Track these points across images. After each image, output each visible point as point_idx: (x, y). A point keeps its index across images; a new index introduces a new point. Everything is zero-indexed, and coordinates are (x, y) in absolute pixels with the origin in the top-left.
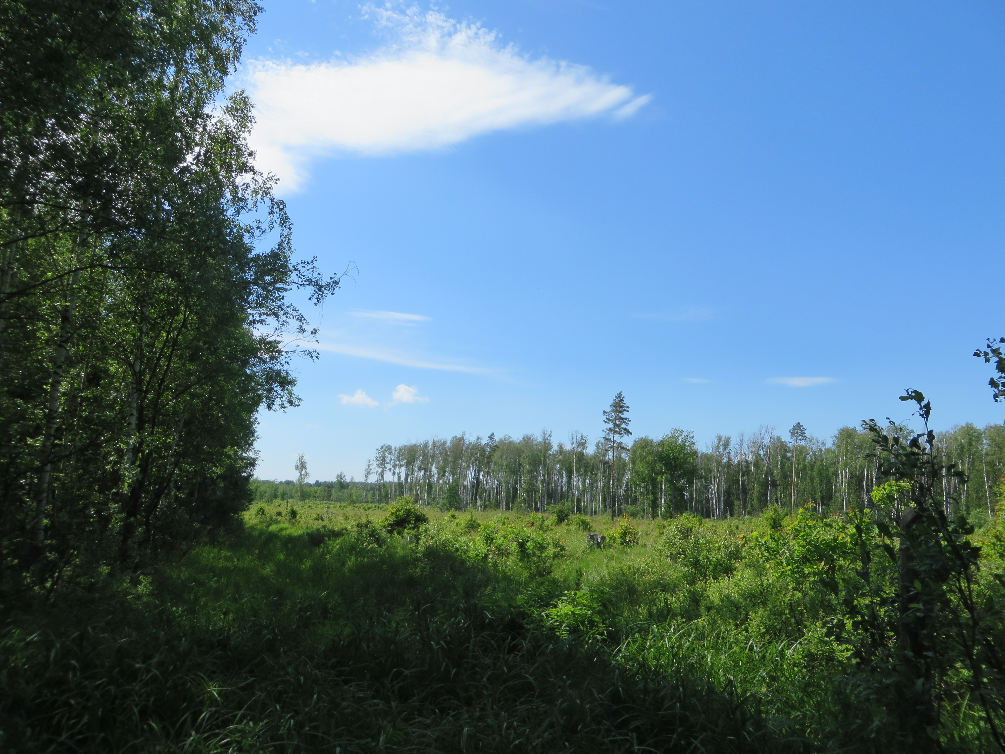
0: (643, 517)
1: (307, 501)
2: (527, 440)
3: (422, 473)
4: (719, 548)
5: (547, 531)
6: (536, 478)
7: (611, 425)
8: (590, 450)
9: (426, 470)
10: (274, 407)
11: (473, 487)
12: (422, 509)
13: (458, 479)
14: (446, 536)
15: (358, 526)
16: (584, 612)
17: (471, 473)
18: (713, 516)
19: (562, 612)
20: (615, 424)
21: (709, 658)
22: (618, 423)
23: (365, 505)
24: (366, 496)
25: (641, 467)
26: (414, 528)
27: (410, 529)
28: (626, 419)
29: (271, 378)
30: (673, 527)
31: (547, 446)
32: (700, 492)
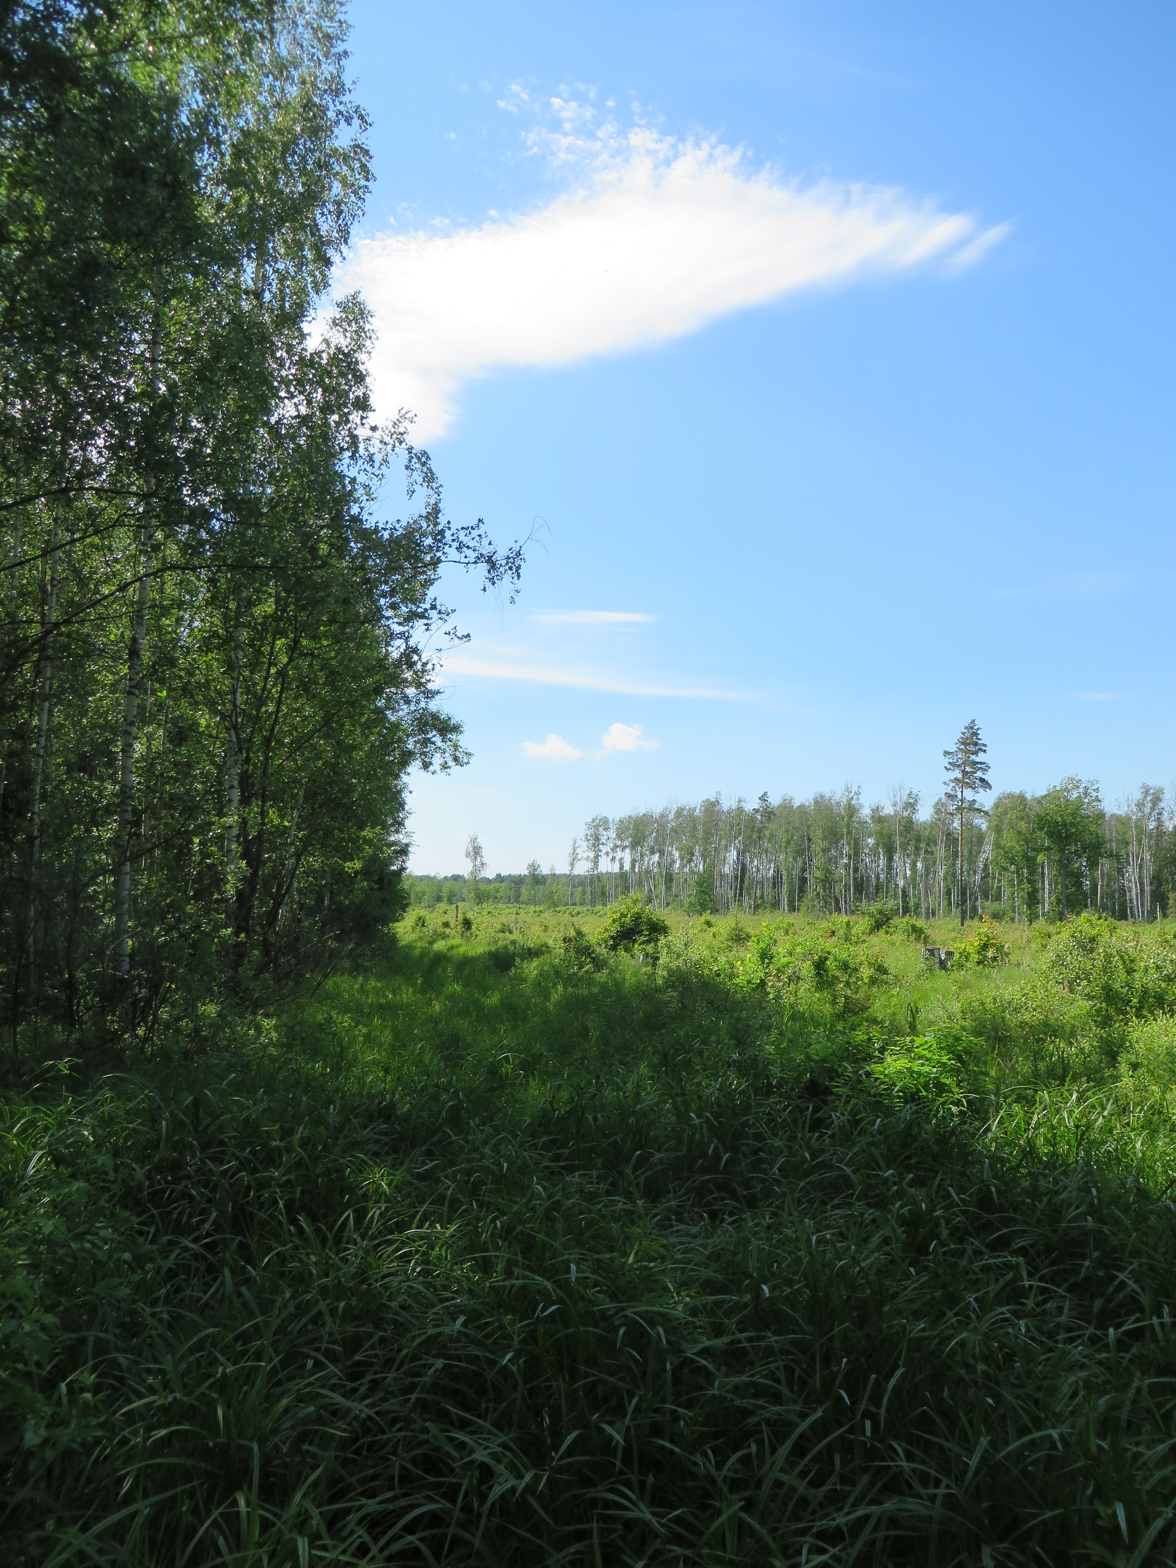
0: (1012, 919)
1: (485, 905)
2: (820, 803)
3: (656, 858)
4: (1146, 969)
5: (856, 943)
6: (835, 861)
7: (957, 774)
8: (924, 814)
9: (662, 853)
10: (431, 768)
11: (736, 877)
12: (658, 912)
13: (713, 865)
14: (699, 951)
15: (564, 940)
16: (927, 1069)
17: (732, 855)
18: (1133, 916)
19: (892, 1070)
20: (964, 773)
21: (1138, 1145)
22: (968, 769)
23: (571, 908)
24: (572, 895)
25: (1009, 840)
26: (648, 942)
27: (644, 942)
28: (981, 763)
29: (426, 724)
30: (1065, 935)
31: (852, 810)
32: (1109, 879)
